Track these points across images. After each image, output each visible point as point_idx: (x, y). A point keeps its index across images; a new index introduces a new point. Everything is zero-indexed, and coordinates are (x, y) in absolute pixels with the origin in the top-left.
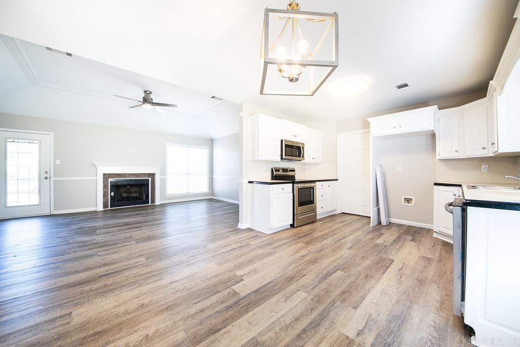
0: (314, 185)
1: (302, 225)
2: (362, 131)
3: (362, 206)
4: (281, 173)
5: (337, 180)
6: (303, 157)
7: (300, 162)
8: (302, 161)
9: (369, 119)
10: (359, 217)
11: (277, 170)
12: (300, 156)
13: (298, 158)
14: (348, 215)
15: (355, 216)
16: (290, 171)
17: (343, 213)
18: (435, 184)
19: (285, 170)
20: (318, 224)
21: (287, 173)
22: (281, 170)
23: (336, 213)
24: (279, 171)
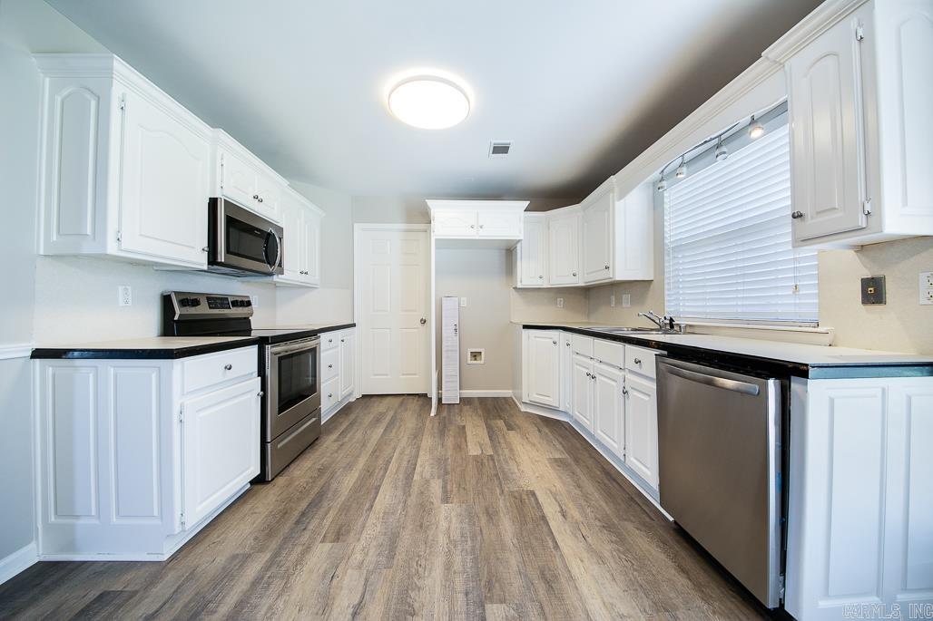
0: (316, 341)
1: (288, 466)
2: (403, 226)
3: (403, 375)
4: (203, 309)
5: (354, 325)
6: (280, 265)
7: (268, 279)
8: (275, 278)
9: (430, 203)
10: (400, 399)
11: (189, 300)
12: (271, 263)
13: (266, 267)
14: (379, 399)
15: (389, 398)
16: (235, 304)
17: (364, 396)
18: (525, 327)
19: (215, 301)
20: (329, 443)
21: (226, 311)
22: (204, 303)
23: (352, 399)
24: (195, 303)
